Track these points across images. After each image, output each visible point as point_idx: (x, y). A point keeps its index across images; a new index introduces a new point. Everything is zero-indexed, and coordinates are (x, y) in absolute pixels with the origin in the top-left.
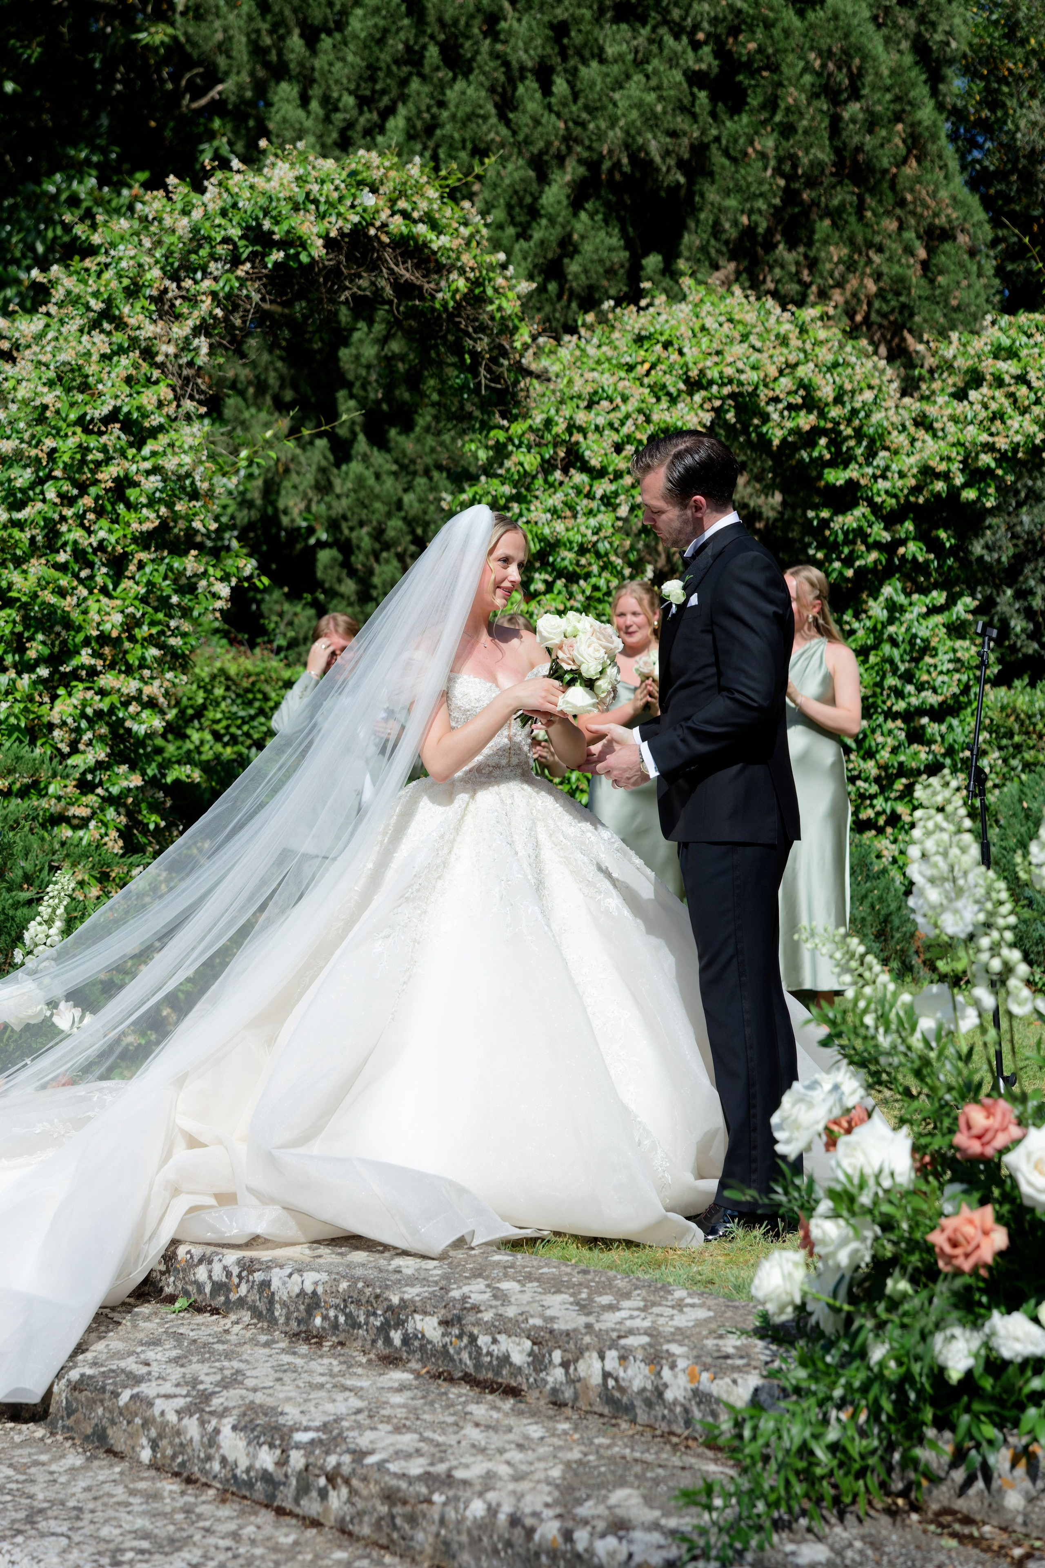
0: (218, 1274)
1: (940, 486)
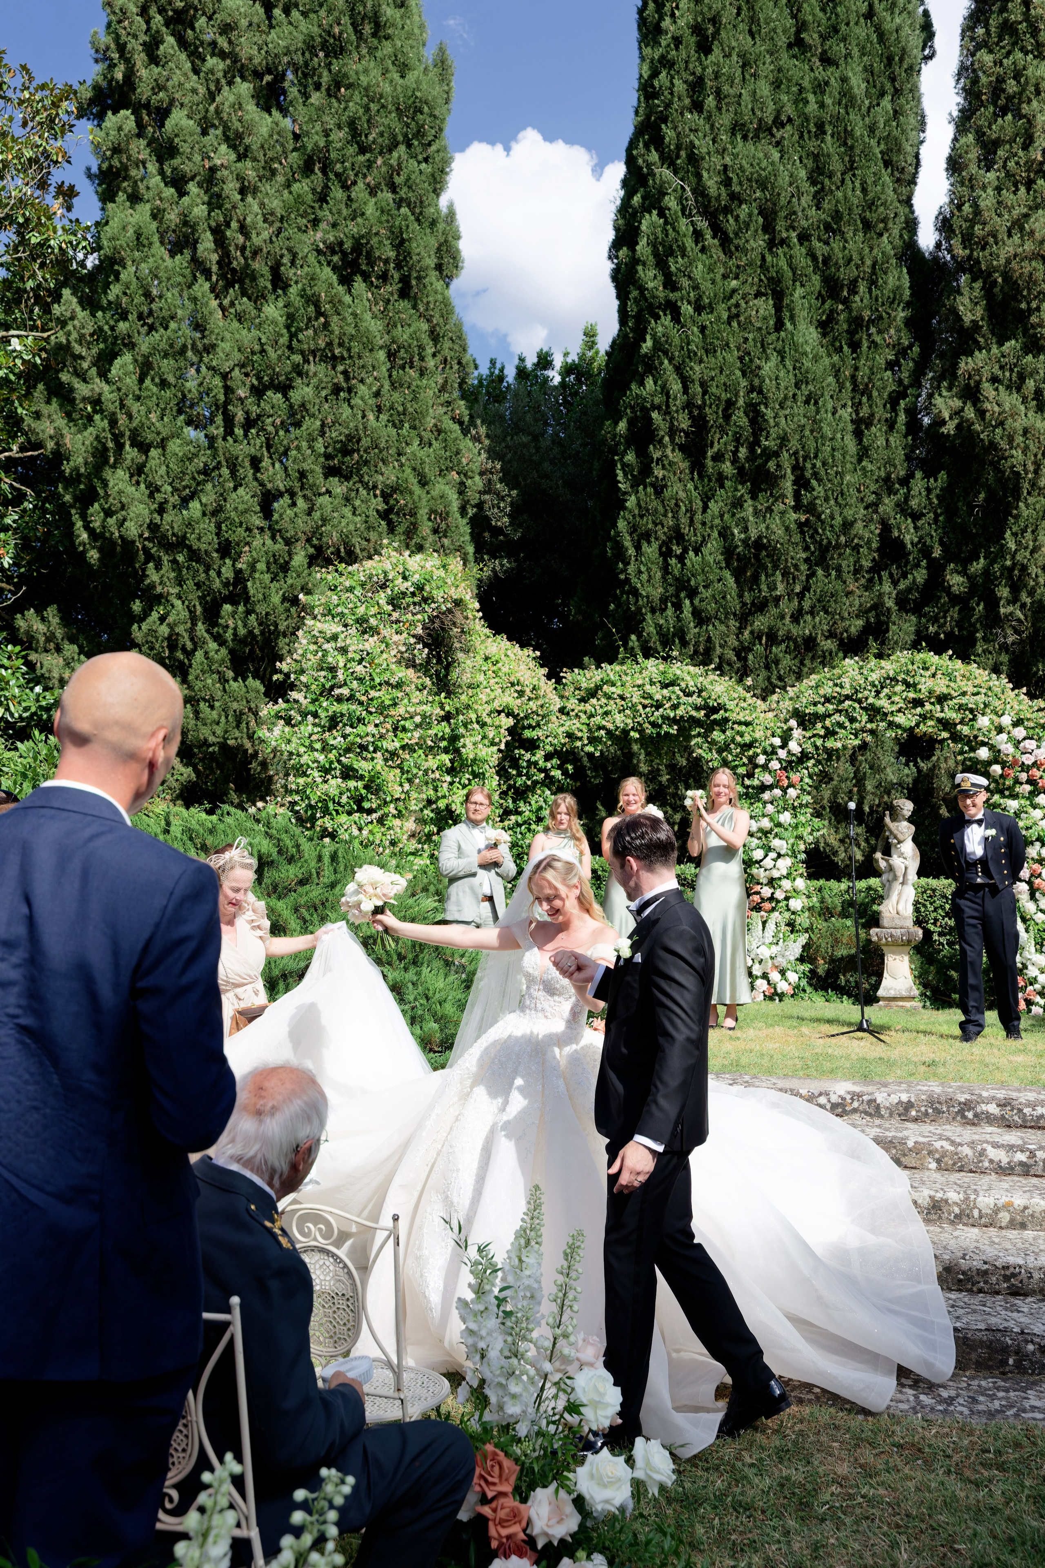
0: (834, 1099)
1: (579, 744)
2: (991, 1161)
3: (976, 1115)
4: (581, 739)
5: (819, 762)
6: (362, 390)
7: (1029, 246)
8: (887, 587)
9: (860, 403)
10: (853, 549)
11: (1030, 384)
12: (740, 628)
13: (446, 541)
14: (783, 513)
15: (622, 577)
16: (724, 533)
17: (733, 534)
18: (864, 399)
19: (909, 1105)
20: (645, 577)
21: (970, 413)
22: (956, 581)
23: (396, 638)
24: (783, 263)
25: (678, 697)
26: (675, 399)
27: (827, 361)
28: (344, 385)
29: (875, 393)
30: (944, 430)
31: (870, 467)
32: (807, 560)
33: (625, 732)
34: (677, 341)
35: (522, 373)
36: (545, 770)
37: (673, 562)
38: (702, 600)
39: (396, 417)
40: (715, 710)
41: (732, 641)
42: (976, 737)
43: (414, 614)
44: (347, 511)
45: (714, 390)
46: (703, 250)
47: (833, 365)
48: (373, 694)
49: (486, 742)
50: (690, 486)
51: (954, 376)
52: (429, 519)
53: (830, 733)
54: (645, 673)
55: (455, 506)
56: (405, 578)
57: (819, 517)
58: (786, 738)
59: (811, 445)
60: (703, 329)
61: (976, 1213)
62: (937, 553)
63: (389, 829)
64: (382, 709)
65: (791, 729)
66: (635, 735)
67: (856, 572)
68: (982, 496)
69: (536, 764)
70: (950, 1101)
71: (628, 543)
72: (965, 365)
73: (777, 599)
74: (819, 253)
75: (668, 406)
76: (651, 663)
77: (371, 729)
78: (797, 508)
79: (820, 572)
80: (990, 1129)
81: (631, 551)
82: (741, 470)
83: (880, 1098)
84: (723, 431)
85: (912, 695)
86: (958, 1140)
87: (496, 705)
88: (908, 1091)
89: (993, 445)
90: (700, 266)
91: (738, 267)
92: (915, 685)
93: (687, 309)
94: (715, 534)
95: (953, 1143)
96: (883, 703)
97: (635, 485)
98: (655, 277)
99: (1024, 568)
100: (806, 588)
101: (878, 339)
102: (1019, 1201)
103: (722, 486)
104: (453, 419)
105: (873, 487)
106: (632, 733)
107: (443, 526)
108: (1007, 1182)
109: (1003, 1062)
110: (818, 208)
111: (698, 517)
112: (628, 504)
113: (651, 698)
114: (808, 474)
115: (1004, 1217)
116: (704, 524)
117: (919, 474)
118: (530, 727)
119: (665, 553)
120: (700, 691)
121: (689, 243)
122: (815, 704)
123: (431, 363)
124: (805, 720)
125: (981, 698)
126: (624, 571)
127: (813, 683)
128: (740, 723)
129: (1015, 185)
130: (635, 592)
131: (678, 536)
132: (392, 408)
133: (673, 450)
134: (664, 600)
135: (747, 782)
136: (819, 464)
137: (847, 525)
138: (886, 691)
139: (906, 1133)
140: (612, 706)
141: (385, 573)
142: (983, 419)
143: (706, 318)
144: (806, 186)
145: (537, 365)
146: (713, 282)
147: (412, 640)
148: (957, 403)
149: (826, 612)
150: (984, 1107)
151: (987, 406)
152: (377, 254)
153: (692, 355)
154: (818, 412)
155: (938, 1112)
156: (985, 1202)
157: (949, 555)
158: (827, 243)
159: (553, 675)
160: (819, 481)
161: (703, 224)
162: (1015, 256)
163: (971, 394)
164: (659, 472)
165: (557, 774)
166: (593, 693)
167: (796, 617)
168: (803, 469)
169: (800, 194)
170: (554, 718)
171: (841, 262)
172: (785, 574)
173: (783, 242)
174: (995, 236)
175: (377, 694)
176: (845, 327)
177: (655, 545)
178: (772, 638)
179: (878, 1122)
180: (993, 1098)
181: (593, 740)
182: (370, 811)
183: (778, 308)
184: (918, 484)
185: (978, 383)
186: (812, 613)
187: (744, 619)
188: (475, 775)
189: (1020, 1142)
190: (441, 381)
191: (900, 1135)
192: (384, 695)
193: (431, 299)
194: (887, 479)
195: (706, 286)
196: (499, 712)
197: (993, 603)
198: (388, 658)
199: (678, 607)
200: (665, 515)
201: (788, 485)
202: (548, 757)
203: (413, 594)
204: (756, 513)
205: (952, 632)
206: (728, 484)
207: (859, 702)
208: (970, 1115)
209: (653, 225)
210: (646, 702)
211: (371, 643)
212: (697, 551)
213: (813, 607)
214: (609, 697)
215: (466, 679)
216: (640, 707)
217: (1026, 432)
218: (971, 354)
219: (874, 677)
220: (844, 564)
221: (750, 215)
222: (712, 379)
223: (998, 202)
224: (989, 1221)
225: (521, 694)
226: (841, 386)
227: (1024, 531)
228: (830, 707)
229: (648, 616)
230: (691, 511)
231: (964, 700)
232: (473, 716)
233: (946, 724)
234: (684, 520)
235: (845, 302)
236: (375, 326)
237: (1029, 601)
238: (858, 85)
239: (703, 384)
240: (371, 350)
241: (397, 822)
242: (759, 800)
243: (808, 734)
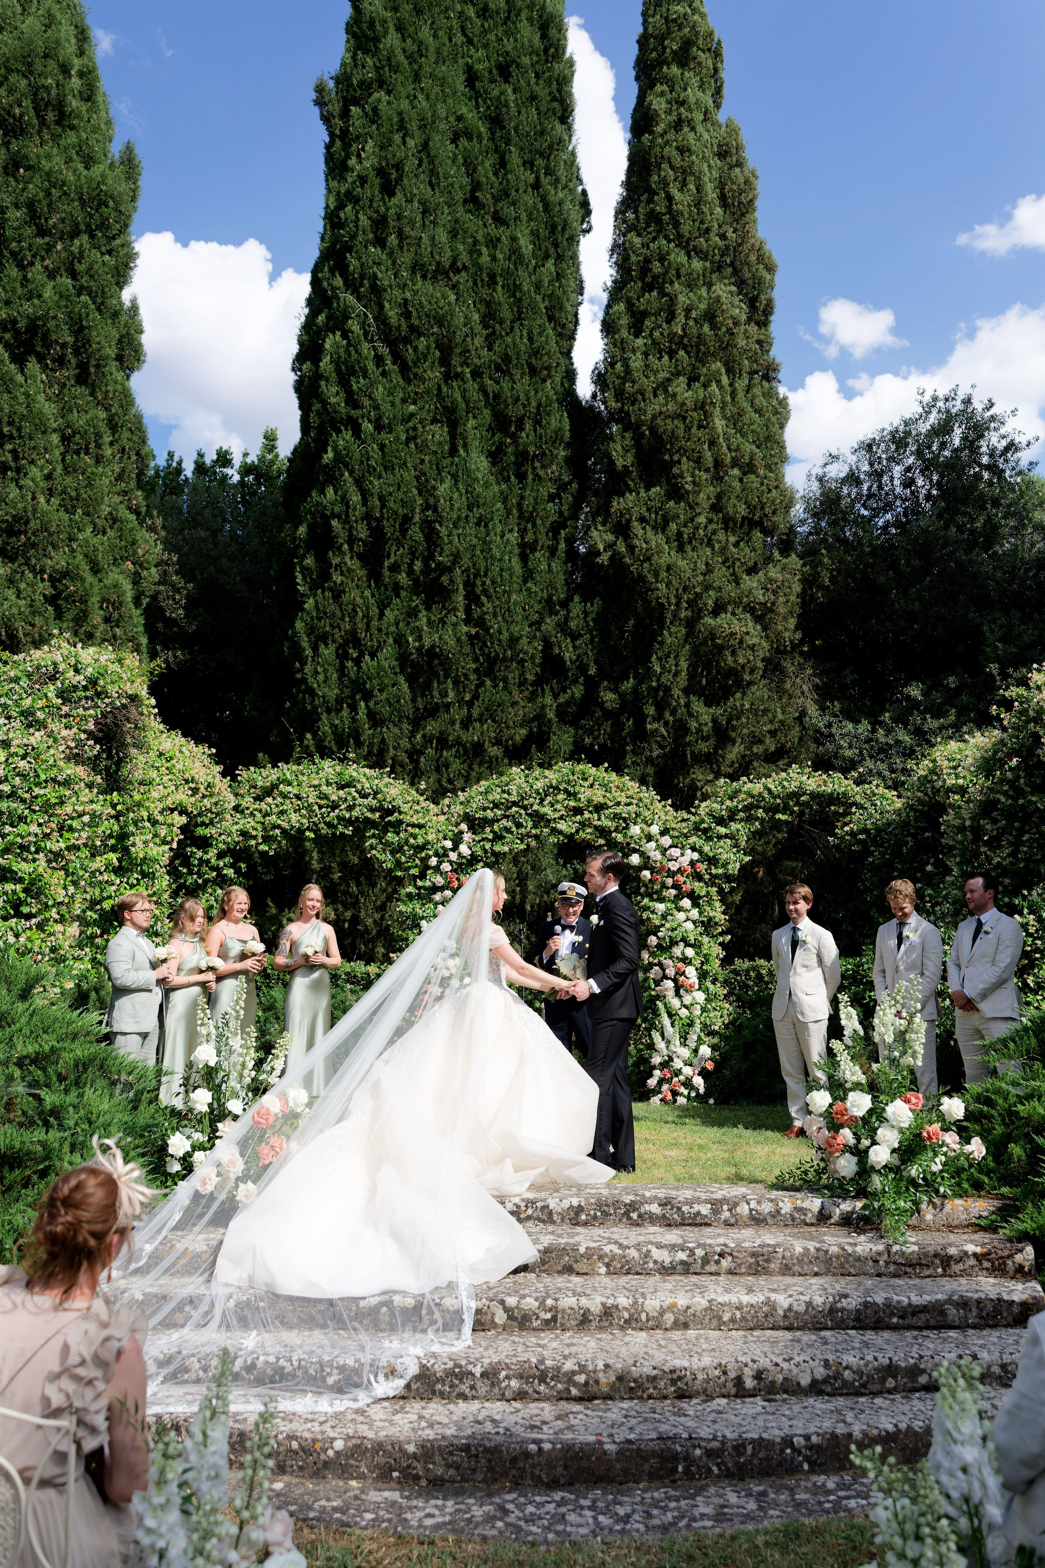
1: (253, 842)
2: (655, 1262)
3: (640, 1216)
4: (255, 838)
6: (34, 472)
7: (671, 407)
8: (548, 700)
9: (525, 529)
10: (518, 663)
11: (673, 527)
12: (412, 732)
13: (118, 631)
14: (455, 625)
15: (299, 676)
16: (400, 640)
17: (407, 642)
18: (529, 526)
19: (579, 1209)
20: (321, 677)
21: (621, 547)
22: (609, 697)
23: (65, 733)
24: (457, 395)
25: (354, 799)
26: (355, 509)
27: (496, 488)
28: (13, 464)
29: (539, 522)
30: (599, 560)
31: (534, 589)
32: (476, 671)
33: (301, 831)
34: (357, 455)
35: (200, 468)
36: (217, 869)
37: (350, 664)
38: (376, 703)
39: (68, 502)
40: (390, 812)
41: (405, 743)
42: (628, 844)
43: (85, 709)
44: (10, 593)
45: (392, 505)
46: (384, 374)
47: (502, 493)
48: (37, 791)
49: (157, 840)
50: (367, 593)
51: (608, 514)
52: (101, 608)
53: (498, 837)
54: (322, 774)
55: (129, 596)
56: (77, 671)
57: (487, 630)
58: (457, 841)
59: (482, 565)
60: (382, 447)
61: (644, 1317)
62: (592, 671)
63: (50, 934)
64: (47, 808)
65: (461, 833)
66: (310, 835)
67: (521, 684)
68: (632, 622)
69: (208, 862)
70: (616, 1203)
71: (305, 644)
72: (617, 504)
73: (448, 706)
74: (490, 390)
75: (347, 516)
76: (327, 764)
77: (34, 828)
78: (467, 622)
79: (488, 683)
80: (653, 1229)
81: (308, 652)
82: (416, 581)
83: (553, 1204)
84: (400, 545)
85: (572, 804)
86: (625, 1243)
87: (169, 802)
88: (578, 1195)
89: (641, 578)
90: (381, 389)
91: (416, 393)
92: (575, 794)
93: (368, 427)
94: (391, 641)
95: (621, 1246)
96: (546, 810)
97: (313, 588)
98: (337, 393)
99: (668, 690)
100: (476, 697)
101: (541, 473)
102: (682, 1301)
103: (398, 596)
104: (129, 508)
105: (537, 607)
106: (307, 833)
107: (116, 615)
108: (671, 1282)
109: (658, 1157)
110: (490, 350)
111: (375, 623)
112: (306, 606)
113: (327, 798)
114: (478, 590)
115: (669, 1318)
116: (380, 630)
117: (577, 598)
118: (203, 824)
119: (342, 656)
120: (376, 793)
121: (371, 366)
122: (485, 809)
123: (108, 452)
124: (475, 824)
125: (633, 809)
126: (301, 670)
127: (482, 789)
128: (413, 826)
129: (660, 352)
130: (311, 692)
131: (353, 639)
132: (64, 492)
133: (351, 558)
134: (339, 701)
135: (420, 883)
136: (488, 582)
137: (514, 640)
138: (549, 799)
139: (577, 1239)
140: (287, 806)
141: (55, 664)
142: (633, 553)
143: (386, 437)
144: (479, 328)
145: (216, 462)
146: (393, 404)
147: (83, 736)
148: (610, 537)
149: (494, 721)
150: (647, 1207)
151: (636, 542)
152: (54, 337)
153: (371, 470)
154: (488, 534)
155: (606, 1214)
156: (652, 1304)
157: (603, 674)
158: (498, 383)
159: (229, 772)
160: (489, 597)
161: (384, 350)
162: (661, 413)
163: (622, 530)
164: (338, 578)
165: (230, 872)
166: (268, 792)
167: (466, 724)
168: (474, 585)
169: (473, 335)
170: (228, 816)
171: (510, 400)
172: (456, 683)
173: (458, 376)
174: (643, 394)
175: (42, 792)
176: (513, 459)
177: (332, 647)
178: (443, 742)
179: (551, 1228)
180: (656, 1198)
181: (267, 839)
182: (29, 917)
183: (453, 435)
184: (576, 607)
185: (629, 521)
186: (481, 720)
187: (417, 723)
188: (144, 875)
189: (680, 1241)
190: (118, 470)
191: (572, 1241)
192: (50, 793)
193: (110, 388)
194: (549, 600)
195: (386, 407)
196: (172, 810)
197: (641, 720)
198: (56, 753)
199: (353, 708)
200: (342, 619)
201: (460, 599)
202: (221, 855)
203: (85, 688)
204: (430, 623)
205: (605, 744)
206: (403, 593)
207: (525, 808)
208: (634, 1216)
209: (336, 344)
210: (323, 802)
211: (37, 737)
212: (373, 655)
213: (481, 715)
214: (285, 796)
215: (138, 775)
216: (316, 807)
217: (669, 568)
218: (623, 495)
219: (539, 785)
220: (510, 676)
221: (428, 347)
222: (390, 494)
223: (646, 366)
224: (655, 1324)
225: (195, 791)
226: (509, 512)
227: (668, 656)
228: (499, 812)
229: (324, 716)
230: (367, 616)
231: (618, 810)
232: (145, 814)
233: (602, 832)
234: (361, 625)
235: (513, 436)
236: (49, 409)
237: (671, 719)
238: (526, 245)
239: (381, 498)
240: (44, 432)
241: (59, 928)
242: (431, 901)
243: (478, 838)
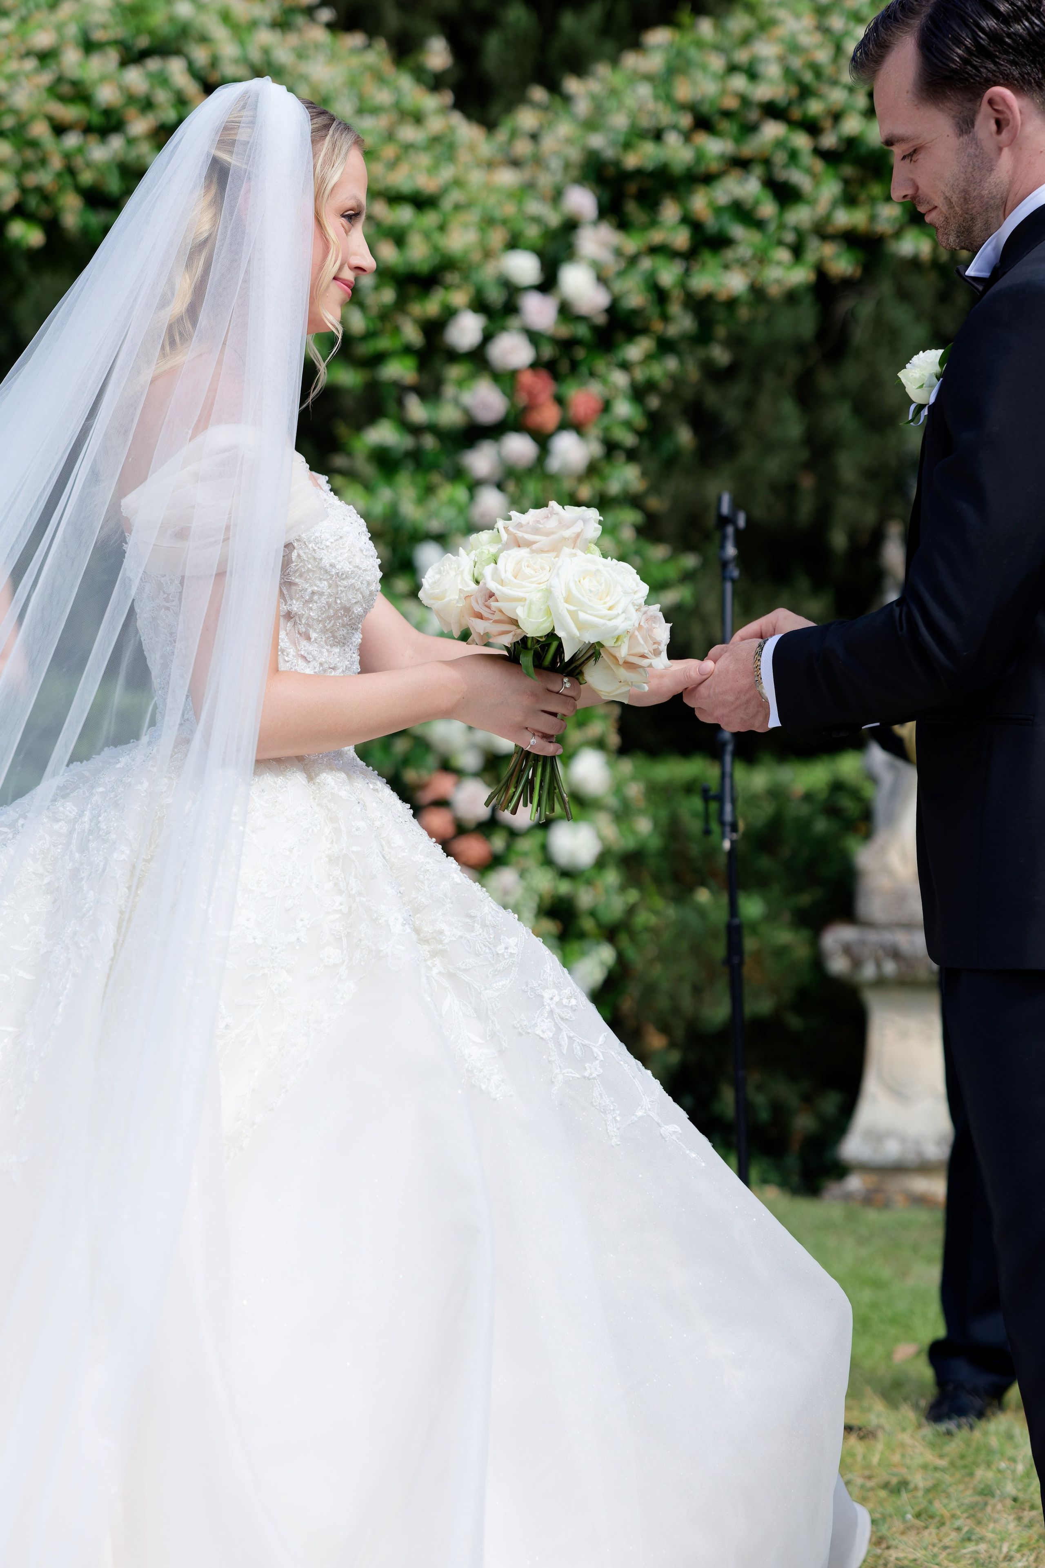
5: (665, 346)
53: (708, 242)
58: (555, 255)
65: (571, 226)
106: (16, 228)
124: (623, 193)
127: (656, 64)
135: (415, 410)
207: (812, 128)
210: (70, 113)
216: (40, 130)
242: (458, 474)
243: (631, 244)
